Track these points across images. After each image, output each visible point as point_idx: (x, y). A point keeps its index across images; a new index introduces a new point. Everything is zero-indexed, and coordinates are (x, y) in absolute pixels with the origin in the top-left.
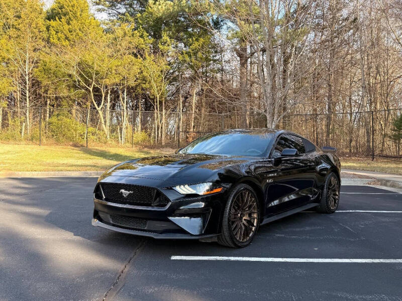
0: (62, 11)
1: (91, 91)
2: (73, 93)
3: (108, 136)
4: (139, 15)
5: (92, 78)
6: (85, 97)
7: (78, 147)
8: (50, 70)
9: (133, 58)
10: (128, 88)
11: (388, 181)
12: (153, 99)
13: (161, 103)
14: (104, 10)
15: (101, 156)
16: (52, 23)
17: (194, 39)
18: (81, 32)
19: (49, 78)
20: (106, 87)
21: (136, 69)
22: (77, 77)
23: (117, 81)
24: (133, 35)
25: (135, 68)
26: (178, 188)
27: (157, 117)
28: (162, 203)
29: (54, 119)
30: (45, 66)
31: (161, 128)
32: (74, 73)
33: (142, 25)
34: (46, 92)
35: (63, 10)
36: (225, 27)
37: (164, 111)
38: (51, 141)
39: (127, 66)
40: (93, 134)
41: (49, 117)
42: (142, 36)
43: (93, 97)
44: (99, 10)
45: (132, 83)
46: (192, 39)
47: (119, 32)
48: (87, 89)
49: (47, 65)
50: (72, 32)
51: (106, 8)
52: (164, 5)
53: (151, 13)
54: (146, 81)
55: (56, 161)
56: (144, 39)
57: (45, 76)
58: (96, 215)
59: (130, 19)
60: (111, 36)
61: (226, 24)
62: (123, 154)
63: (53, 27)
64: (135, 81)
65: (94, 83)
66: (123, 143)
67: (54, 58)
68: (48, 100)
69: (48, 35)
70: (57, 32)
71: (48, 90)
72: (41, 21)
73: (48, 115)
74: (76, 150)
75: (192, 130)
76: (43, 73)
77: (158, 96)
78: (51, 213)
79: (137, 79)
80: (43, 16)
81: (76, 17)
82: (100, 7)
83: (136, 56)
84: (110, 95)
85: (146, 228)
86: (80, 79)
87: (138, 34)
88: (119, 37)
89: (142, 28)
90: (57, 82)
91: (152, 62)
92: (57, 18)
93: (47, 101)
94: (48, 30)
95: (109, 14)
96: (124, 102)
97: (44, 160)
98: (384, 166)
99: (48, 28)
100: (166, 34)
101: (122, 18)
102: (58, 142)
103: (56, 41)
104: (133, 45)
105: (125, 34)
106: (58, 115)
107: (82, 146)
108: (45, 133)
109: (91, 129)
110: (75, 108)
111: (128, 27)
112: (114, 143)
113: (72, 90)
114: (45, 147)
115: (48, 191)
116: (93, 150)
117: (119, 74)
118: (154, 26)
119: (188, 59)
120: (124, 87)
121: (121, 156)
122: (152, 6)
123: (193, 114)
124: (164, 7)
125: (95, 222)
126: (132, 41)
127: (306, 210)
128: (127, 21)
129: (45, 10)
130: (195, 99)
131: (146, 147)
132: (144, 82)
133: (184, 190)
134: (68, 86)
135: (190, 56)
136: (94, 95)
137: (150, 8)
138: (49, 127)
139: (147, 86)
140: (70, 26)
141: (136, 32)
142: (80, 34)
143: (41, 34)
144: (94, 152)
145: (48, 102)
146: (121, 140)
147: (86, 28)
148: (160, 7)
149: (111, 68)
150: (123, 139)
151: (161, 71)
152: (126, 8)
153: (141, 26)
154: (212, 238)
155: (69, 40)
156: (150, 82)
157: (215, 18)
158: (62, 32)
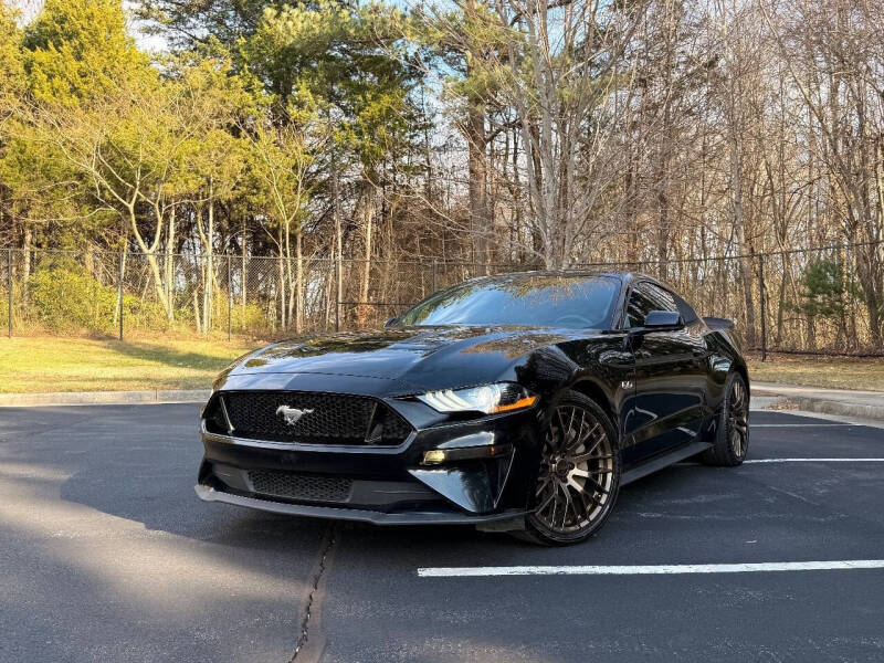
0: (62, 28)
1: (132, 211)
2: (87, 216)
3: (171, 315)
4: (242, 41)
5: (132, 182)
6: (116, 224)
7: (100, 339)
8: (34, 161)
9: (230, 137)
10: (218, 204)
11: (814, 400)
12: (275, 232)
13: (293, 238)
14: (158, 31)
15: (157, 359)
16: (40, 55)
17: (369, 96)
18: (108, 78)
19: (30, 180)
20: (167, 203)
21: (235, 162)
22: (97, 179)
23: (193, 186)
24: (228, 85)
25: (233, 158)
26: (429, 398)
27: (286, 272)
28: (390, 437)
29: (43, 277)
30: (22, 152)
31: (295, 295)
32: (93, 169)
33: (249, 64)
34: (24, 211)
35: (66, 25)
36: (432, 74)
37: (300, 256)
38: (37, 327)
39: (216, 155)
40: (134, 310)
41: (32, 271)
42: (248, 89)
43: (134, 225)
44: (148, 31)
45: (226, 193)
46: (364, 97)
47: (197, 78)
48: (121, 207)
49: (28, 151)
50: (85, 76)
51: (164, 27)
52: (301, 18)
53: (270, 38)
54: (258, 189)
55: (51, 371)
56: (254, 94)
57: (23, 177)
58: (207, 475)
59: (221, 49)
60: (179, 87)
61: (436, 67)
62: (208, 354)
63: (40, 64)
64: (234, 189)
65: (137, 192)
66: (205, 329)
67: (44, 134)
68: (28, 231)
69: (29, 84)
70: (50, 77)
71: (29, 208)
72: (12, 52)
73: (27, 267)
74: (97, 346)
75: (365, 300)
76: (17, 169)
77: (287, 223)
78: (70, 480)
79: (238, 184)
80: (17, 38)
81: (95, 42)
82: (150, 23)
83: (235, 132)
84: (176, 221)
85: (347, 501)
86: (105, 183)
87: (240, 84)
88: (197, 90)
89: (250, 70)
90: (52, 191)
91: (272, 147)
92: (50, 44)
93: (24, 235)
94: (29, 72)
95: (172, 39)
96: (208, 237)
97: (23, 369)
98: (792, 371)
99: (28, 68)
100: (304, 84)
101: (202, 48)
102: (52, 329)
103: (47, 96)
104: (227, 107)
105: (210, 83)
106: (52, 267)
107: (109, 337)
108: (22, 308)
109: (129, 299)
110: (91, 249)
111: (217, 67)
112: (184, 328)
113: (86, 208)
114: (22, 341)
115: (49, 433)
116: (137, 346)
117: (197, 172)
118: (278, 66)
119: (355, 141)
120: (207, 203)
121: (205, 357)
122: (272, 21)
123: (368, 264)
124: (300, 25)
125: (207, 493)
126: (227, 98)
127: (684, 461)
128: (214, 54)
129: (20, 27)
130: (369, 231)
131: (260, 337)
132: (255, 191)
133: (446, 402)
134: (76, 199)
135: (360, 134)
136: (138, 221)
137: (266, 27)
138: (30, 295)
139: (261, 198)
140: (82, 63)
141: (236, 78)
142: (106, 81)
143: (12, 79)
144: (137, 349)
145: (28, 237)
146: (202, 323)
147: (119, 67)
148: (290, 24)
149: (178, 158)
150: (205, 320)
151: (295, 168)
152: (209, 27)
153: (246, 66)
154: (513, 520)
155: (80, 96)
156: (267, 192)
157: (411, 54)
158: (63, 76)
